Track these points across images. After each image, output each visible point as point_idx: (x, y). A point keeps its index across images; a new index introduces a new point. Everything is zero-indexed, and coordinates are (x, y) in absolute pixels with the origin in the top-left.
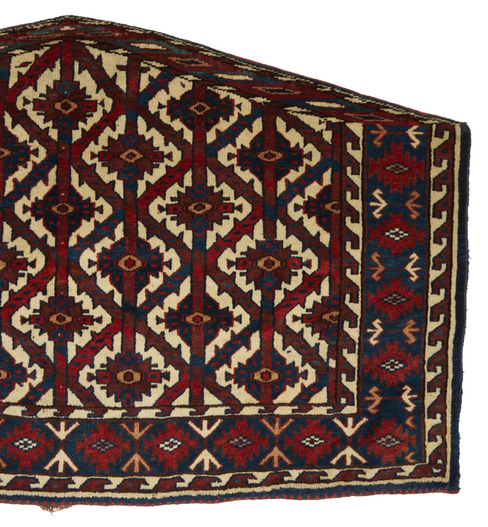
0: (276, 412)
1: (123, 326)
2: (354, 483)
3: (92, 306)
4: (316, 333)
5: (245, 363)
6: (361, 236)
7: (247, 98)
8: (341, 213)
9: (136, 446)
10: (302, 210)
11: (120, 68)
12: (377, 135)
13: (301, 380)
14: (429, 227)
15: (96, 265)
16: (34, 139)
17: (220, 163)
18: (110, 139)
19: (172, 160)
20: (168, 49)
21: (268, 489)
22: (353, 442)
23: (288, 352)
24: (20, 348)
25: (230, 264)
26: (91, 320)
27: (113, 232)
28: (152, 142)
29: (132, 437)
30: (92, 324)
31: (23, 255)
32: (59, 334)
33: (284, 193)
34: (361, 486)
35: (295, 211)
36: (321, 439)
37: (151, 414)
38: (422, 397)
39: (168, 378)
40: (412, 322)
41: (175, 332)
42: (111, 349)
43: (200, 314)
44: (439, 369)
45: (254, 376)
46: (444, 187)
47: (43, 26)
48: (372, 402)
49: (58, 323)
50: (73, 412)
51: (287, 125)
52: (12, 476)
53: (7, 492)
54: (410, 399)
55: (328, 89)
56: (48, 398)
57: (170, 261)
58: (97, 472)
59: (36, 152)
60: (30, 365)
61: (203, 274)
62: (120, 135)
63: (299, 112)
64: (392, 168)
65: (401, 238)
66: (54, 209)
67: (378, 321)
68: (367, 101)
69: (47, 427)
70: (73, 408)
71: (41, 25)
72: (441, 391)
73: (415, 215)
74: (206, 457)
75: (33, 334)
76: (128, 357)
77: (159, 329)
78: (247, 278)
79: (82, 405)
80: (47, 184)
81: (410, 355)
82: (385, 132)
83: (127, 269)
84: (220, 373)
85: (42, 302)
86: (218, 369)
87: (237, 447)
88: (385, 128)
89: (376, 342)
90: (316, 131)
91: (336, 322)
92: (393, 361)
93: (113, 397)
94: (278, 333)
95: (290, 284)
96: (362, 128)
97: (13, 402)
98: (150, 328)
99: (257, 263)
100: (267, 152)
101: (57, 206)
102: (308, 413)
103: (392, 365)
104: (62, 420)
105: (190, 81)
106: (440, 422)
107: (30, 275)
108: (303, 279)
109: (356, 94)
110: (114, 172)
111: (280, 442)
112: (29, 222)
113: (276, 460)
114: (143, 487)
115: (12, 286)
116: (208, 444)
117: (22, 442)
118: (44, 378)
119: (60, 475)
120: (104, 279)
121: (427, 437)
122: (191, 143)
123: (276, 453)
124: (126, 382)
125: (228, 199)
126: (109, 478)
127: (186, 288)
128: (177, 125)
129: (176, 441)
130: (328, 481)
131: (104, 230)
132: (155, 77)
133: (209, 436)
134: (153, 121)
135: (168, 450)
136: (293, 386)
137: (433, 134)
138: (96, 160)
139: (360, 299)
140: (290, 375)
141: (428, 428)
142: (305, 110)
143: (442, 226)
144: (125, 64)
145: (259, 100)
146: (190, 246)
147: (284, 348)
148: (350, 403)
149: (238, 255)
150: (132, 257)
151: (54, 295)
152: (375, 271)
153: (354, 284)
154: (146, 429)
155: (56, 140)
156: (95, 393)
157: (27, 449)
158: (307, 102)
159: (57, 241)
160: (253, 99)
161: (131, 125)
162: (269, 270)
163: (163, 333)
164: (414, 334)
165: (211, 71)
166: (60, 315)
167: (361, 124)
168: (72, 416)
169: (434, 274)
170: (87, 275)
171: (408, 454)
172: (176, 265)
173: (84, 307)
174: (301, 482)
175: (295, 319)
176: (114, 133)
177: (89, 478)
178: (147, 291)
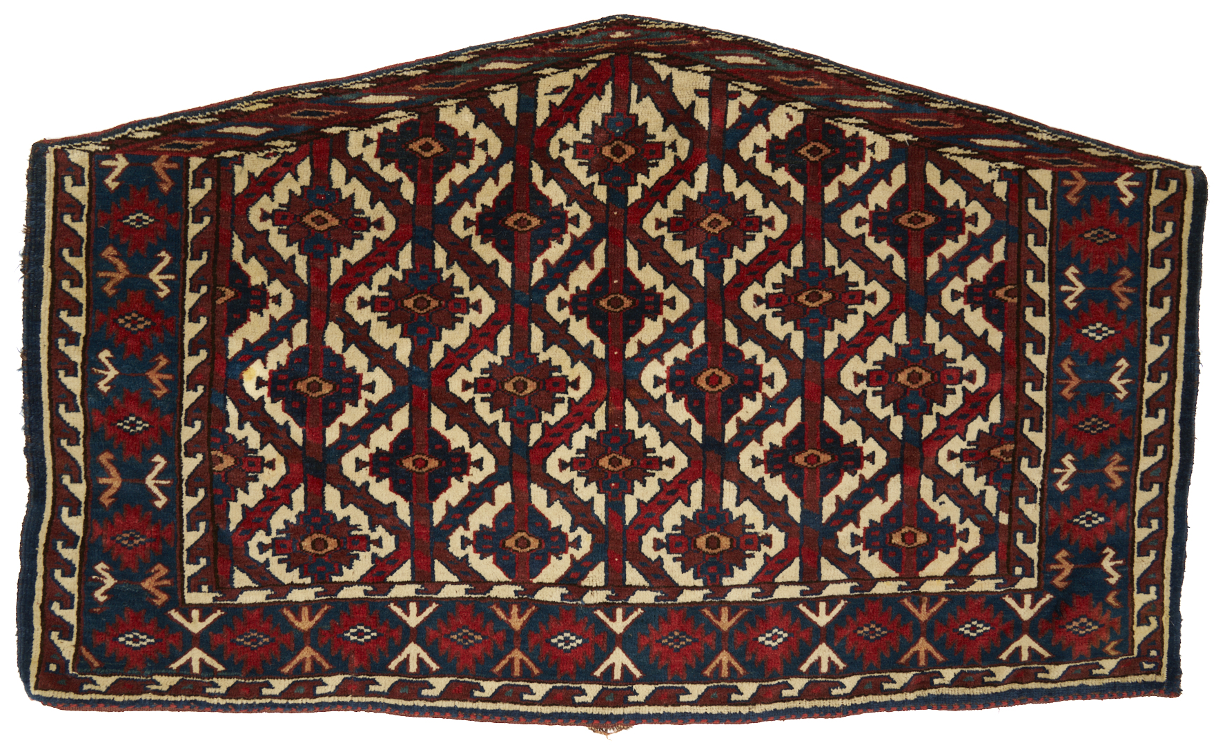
0: (923, 589)
1: (704, 471)
2: (1032, 685)
3: (660, 443)
4: (981, 475)
5: (879, 521)
6: (1047, 336)
7: (883, 134)
8: (1019, 302)
9: (723, 640)
10: (962, 299)
11: (699, 93)
12: (1073, 187)
13: (959, 543)
14: (1145, 320)
15: (665, 384)
16: (573, 202)
17: (844, 231)
18: (686, 200)
19: (773, 229)
20: (768, 64)
21: (911, 696)
22: (1031, 627)
23: (941, 504)
24: (557, 505)
25: (858, 378)
26: (658, 463)
27: (691, 335)
28: (745, 202)
29: (718, 627)
30: (661, 469)
31: (561, 372)
32: (613, 485)
33: (937, 274)
34: (1042, 689)
35: (953, 300)
36: (986, 625)
37: (745, 595)
38: (1130, 563)
39: (769, 544)
40: (1117, 458)
41: (779, 478)
42: (688, 503)
43: (815, 452)
44: (1155, 524)
45: (891, 538)
46: (1167, 262)
47: (584, 31)
48: (1059, 572)
49: (611, 468)
50: (633, 594)
51: (941, 174)
52: (548, 687)
53: (543, 708)
54: (1112, 567)
55: (1003, 120)
56: (597, 576)
57: (772, 376)
58: (670, 678)
59: (576, 221)
60: (573, 529)
61: (820, 394)
62: (700, 194)
63: (960, 155)
64: (1093, 235)
65: (1104, 337)
66: (603, 303)
67: (1069, 457)
68: (1060, 137)
69: (597, 616)
70: (633, 589)
71: (582, 31)
72: (1156, 555)
73: (1124, 304)
74: (824, 653)
75: (576, 485)
76: (712, 515)
77: (755, 474)
78: (883, 399)
79: (647, 584)
80: (592, 268)
81: (1114, 504)
82: (1084, 182)
83: (711, 389)
84: (844, 536)
85: (588, 439)
86: (841, 530)
87: (868, 638)
88: (1084, 177)
89: (1066, 487)
90: (985, 182)
91: (1010, 459)
92: (1089, 513)
93: (691, 572)
94: (927, 477)
95: (944, 406)
96: (1051, 177)
97: (548, 581)
98: (743, 473)
99: (897, 377)
100: (913, 214)
101: (607, 299)
102: (968, 590)
103: (1089, 519)
104: (619, 606)
105: (800, 111)
106: (1155, 597)
107: (571, 400)
108: (963, 398)
109: (1043, 127)
110: (692, 247)
111: (928, 631)
112: (567, 322)
113: (922, 655)
114: (734, 697)
115: (546, 417)
116: (826, 635)
117: (561, 638)
118: (592, 547)
119: (617, 682)
120: (677, 403)
121: (1135, 619)
122: (802, 203)
123: (923, 646)
124: (710, 551)
125: (856, 284)
126: (686, 686)
127: (794, 414)
128: (781, 177)
129: (781, 633)
130: (996, 684)
131: (676, 332)
132: (749, 106)
133: (828, 624)
134: (747, 172)
135: (770, 646)
136: (947, 552)
137: (1154, 184)
138: (664, 230)
139: (1044, 426)
140: (944, 535)
141: (1138, 607)
142: (969, 152)
143: (1163, 318)
144: (707, 87)
145: (901, 137)
146: (801, 355)
147: (935, 498)
148: (1028, 573)
149: (869, 366)
150: (717, 371)
151: (605, 429)
152: (1067, 385)
153: (1037, 404)
154: (737, 617)
155: (605, 202)
156: (664, 567)
157: (569, 647)
158: (972, 140)
159: (607, 349)
160: (893, 136)
161: (715, 178)
162: (914, 387)
163: (762, 480)
164: (1120, 474)
165: (831, 96)
166: (614, 457)
167: (1050, 171)
168: (633, 600)
169: (1150, 389)
170: (652, 398)
171: (1108, 644)
172: (781, 382)
173: (649, 444)
174: (958, 686)
175: (952, 456)
176: (692, 190)
177: (657, 686)
178: (738, 420)
